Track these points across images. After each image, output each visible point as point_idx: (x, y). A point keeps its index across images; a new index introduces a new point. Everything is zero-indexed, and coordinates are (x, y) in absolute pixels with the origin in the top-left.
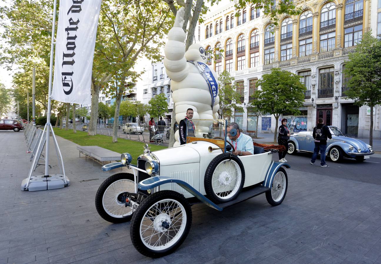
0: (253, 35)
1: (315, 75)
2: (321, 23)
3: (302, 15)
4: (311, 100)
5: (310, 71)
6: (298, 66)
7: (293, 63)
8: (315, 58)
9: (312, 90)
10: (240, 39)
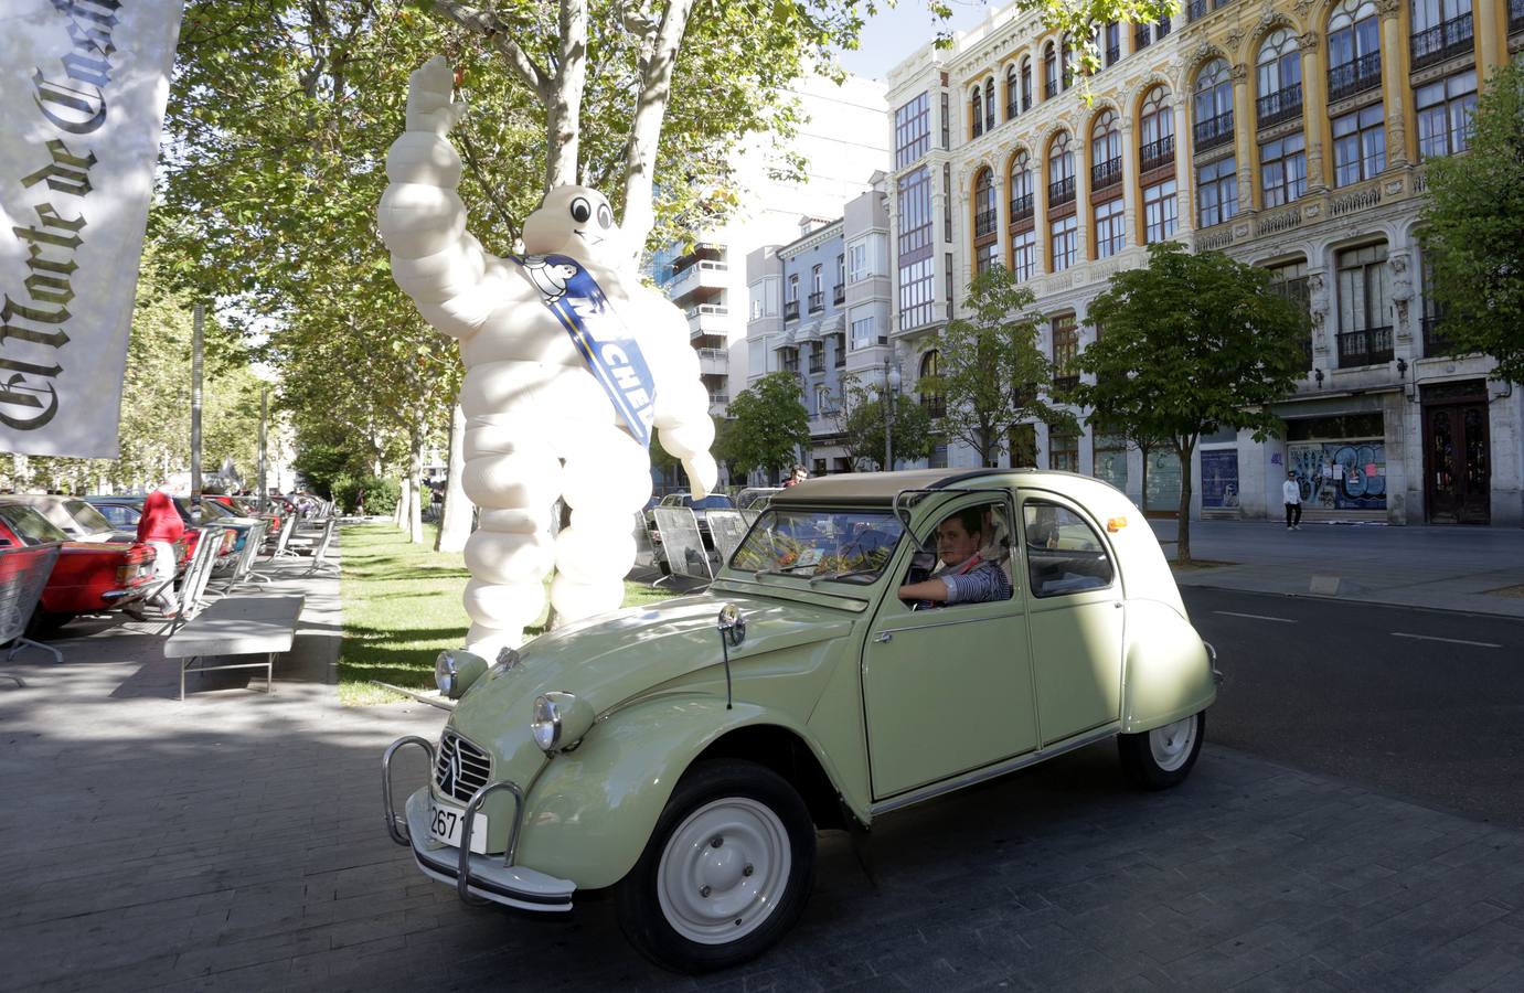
0: (1149, 109)
1: (1406, 260)
2: (1412, 37)
3: (1334, 15)
4: (1394, 365)
5: (1385, 241)
6: (1332, 225)
7: (1310, 212)
8: (1398, 186)
9: (1395, 321)
10: (1100, 131)
